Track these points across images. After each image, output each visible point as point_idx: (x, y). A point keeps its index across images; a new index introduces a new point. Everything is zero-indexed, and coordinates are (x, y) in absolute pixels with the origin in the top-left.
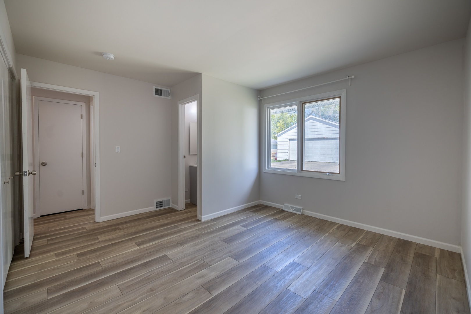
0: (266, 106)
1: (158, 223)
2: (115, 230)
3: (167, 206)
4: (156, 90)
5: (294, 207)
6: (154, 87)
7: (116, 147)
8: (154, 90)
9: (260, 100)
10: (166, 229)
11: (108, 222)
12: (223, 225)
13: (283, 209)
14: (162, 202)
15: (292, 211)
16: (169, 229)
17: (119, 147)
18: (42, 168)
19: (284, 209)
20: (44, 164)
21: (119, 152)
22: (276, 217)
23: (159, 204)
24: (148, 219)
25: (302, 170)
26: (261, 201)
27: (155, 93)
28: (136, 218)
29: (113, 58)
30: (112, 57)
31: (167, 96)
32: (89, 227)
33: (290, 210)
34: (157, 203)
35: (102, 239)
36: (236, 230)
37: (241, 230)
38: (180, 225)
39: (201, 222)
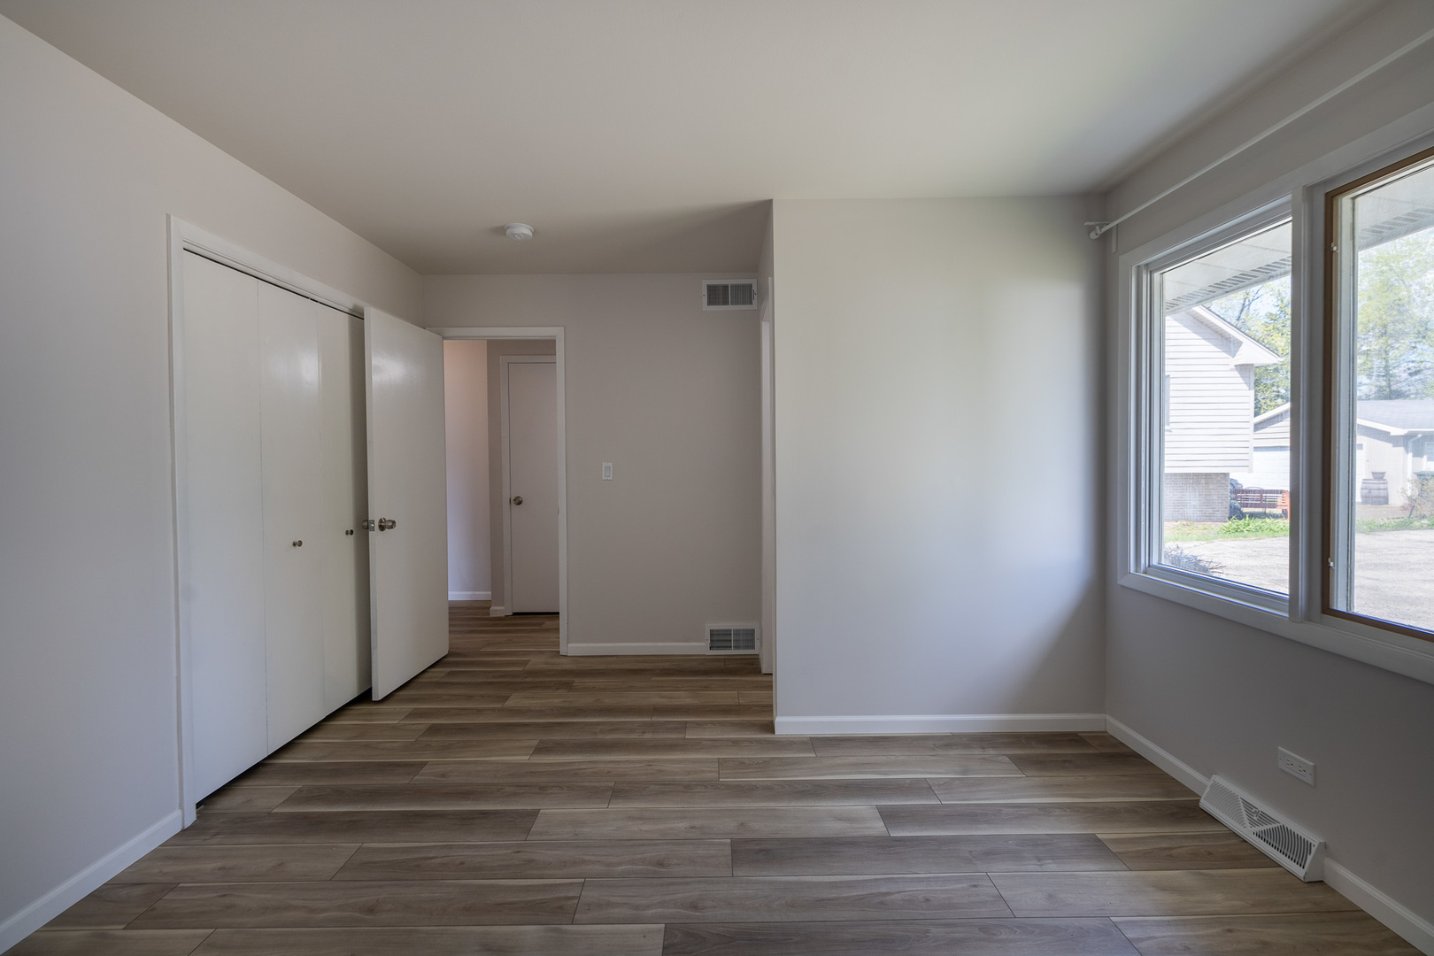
0: (1128, 264)
1: (662, 697)
2: (568, 686)
3: (747, 647)
4: (711, 289)
5: (1264, 818)
6: (705, 283)
7: (604, 464)
8: (705, 292)
9: (1105, 237)
10: (652, 724)
11: (580, 659)
12: (822, 775)
13: (1202, 801)
14: (727, 633)
15: (1248, 832)
16: (654, 727)
17: (610, 464)
18: (515, 508)
19: (1205, 804)
20: (519, 502)
21: (611, 478)
22: (1105, 833)
23: (719, 638)
24: (658, 678)
25: (1327, 609)
26: (1108, 718)
27: (709, 298)
28: (640, 666)
29: (530, 234)
30: (524, 230)
31: (744, 303)
32: (536, 662)
33: (1241, 822)
34: (712, 633)
35: (510, 703)
36: (839, 818)
37: (855, 825)
38: (699, 725)
39: (772, 736)
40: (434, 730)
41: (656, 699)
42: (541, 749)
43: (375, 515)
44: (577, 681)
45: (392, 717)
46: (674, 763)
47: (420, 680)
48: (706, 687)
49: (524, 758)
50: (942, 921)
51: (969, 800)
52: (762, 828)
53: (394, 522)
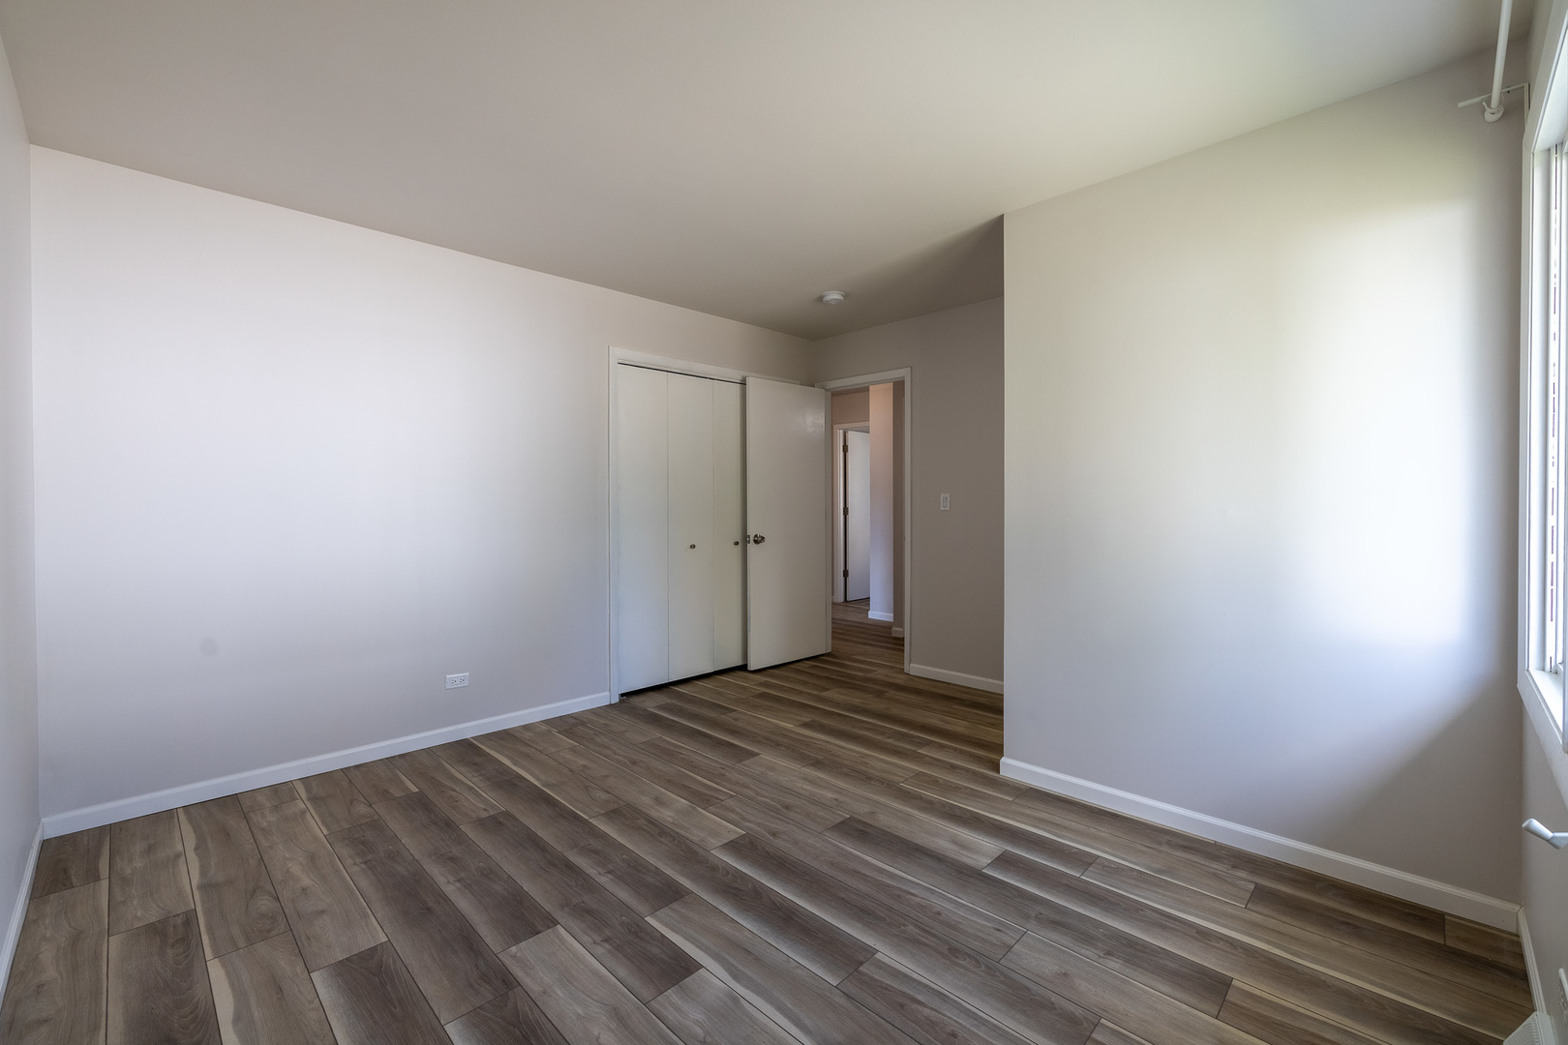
1: (940, 721)
2: (879, 694)
7: (943, 495)
10: (904, 735)
11: (915, 679)
16: (902, 736)
17: (948, 495)
21: (948, 508)
22: (1253, 986)
29: (841, 299)
35: (825, 694)
36: (955, 842)
37: (962, 852)
38: (942, 747)
39: (996, 775)
40: (763, 695)
41: (934, 720)
42: (806, 725)
43: (751, 532)
44: (891, 693)
45: (751, 683)
46: (880, 762)
47: (793, 666)
48: (993, 724)
49: (790, 726)
50: (927, 928)
51: (1118, 888)
52: (884, 821)
53: (763, 538)
